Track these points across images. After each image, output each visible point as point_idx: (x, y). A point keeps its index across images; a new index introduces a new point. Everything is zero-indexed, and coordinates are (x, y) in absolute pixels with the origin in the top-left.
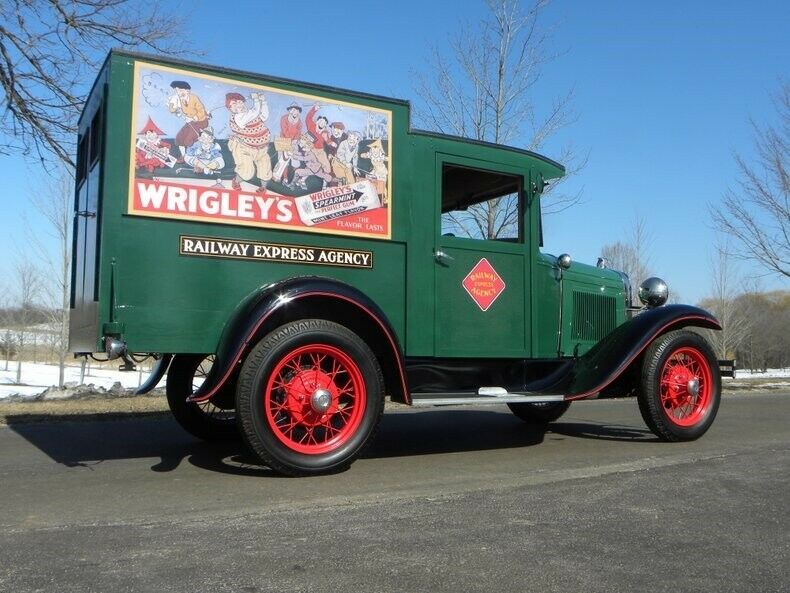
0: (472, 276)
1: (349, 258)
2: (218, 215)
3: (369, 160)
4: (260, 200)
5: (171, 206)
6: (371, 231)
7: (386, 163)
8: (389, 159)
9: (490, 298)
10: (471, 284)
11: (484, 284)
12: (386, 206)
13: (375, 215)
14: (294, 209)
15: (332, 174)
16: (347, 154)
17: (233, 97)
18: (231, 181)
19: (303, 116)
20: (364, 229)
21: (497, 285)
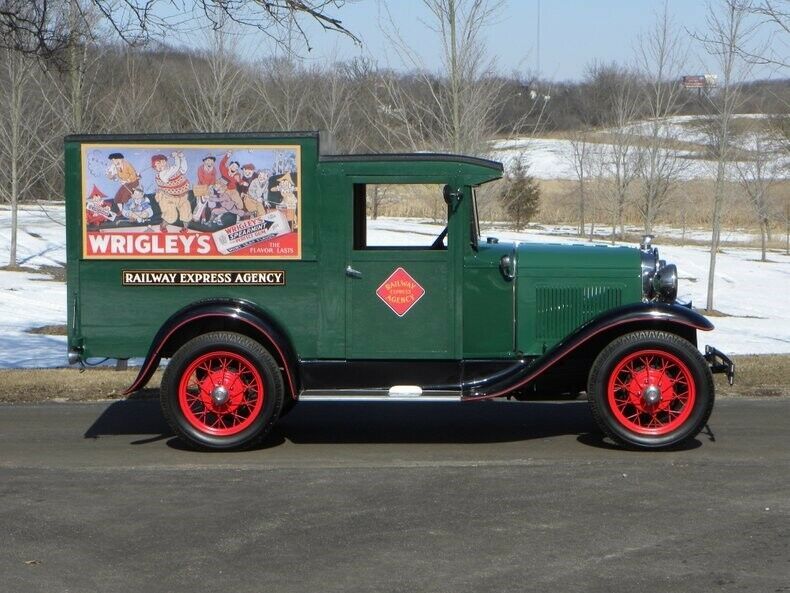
0: (387, 285)
1: (262, 278)
2: (150, 253)
3: (279, 193)
4: (183, 238)
5: (114, 250)
6: (281, 254)
7: (295, 193)
8: (298, 189)
9: (407, 304)
10: (385, 292)
11: (401, 292)
12: (296, 230)
13: (286, 240)
14: (212, 242)
15: (245, 209)
16: (258, 190)
17: (158, 157)
19: (217, 164)
20: (275, 253)
21: (415, 292)
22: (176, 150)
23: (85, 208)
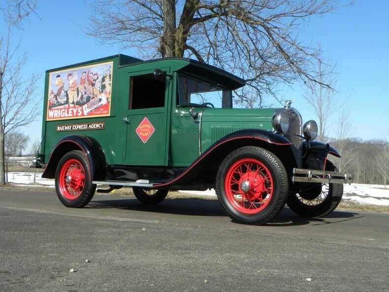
0: (140, 127)
1: (98, 126)
2: (64, 117)
3: (104, 85)
4: (74, 109)
5: (55, 117)
6: (104, 114)
7: (110, 84)
8: (111, 82)
9: (147, 136)
10: (139, 131)
11: (145, 130)
12: (109, 102)
13: (105, 107)
14: (82, 110)
15: (93, 94)
16: (98, 84)
17: (70, 75)
18: (67, 105)
19: (86, 75)
20: (101, 114)
21: (151, 129)
22: (74, 71)
23: (49, 99)
